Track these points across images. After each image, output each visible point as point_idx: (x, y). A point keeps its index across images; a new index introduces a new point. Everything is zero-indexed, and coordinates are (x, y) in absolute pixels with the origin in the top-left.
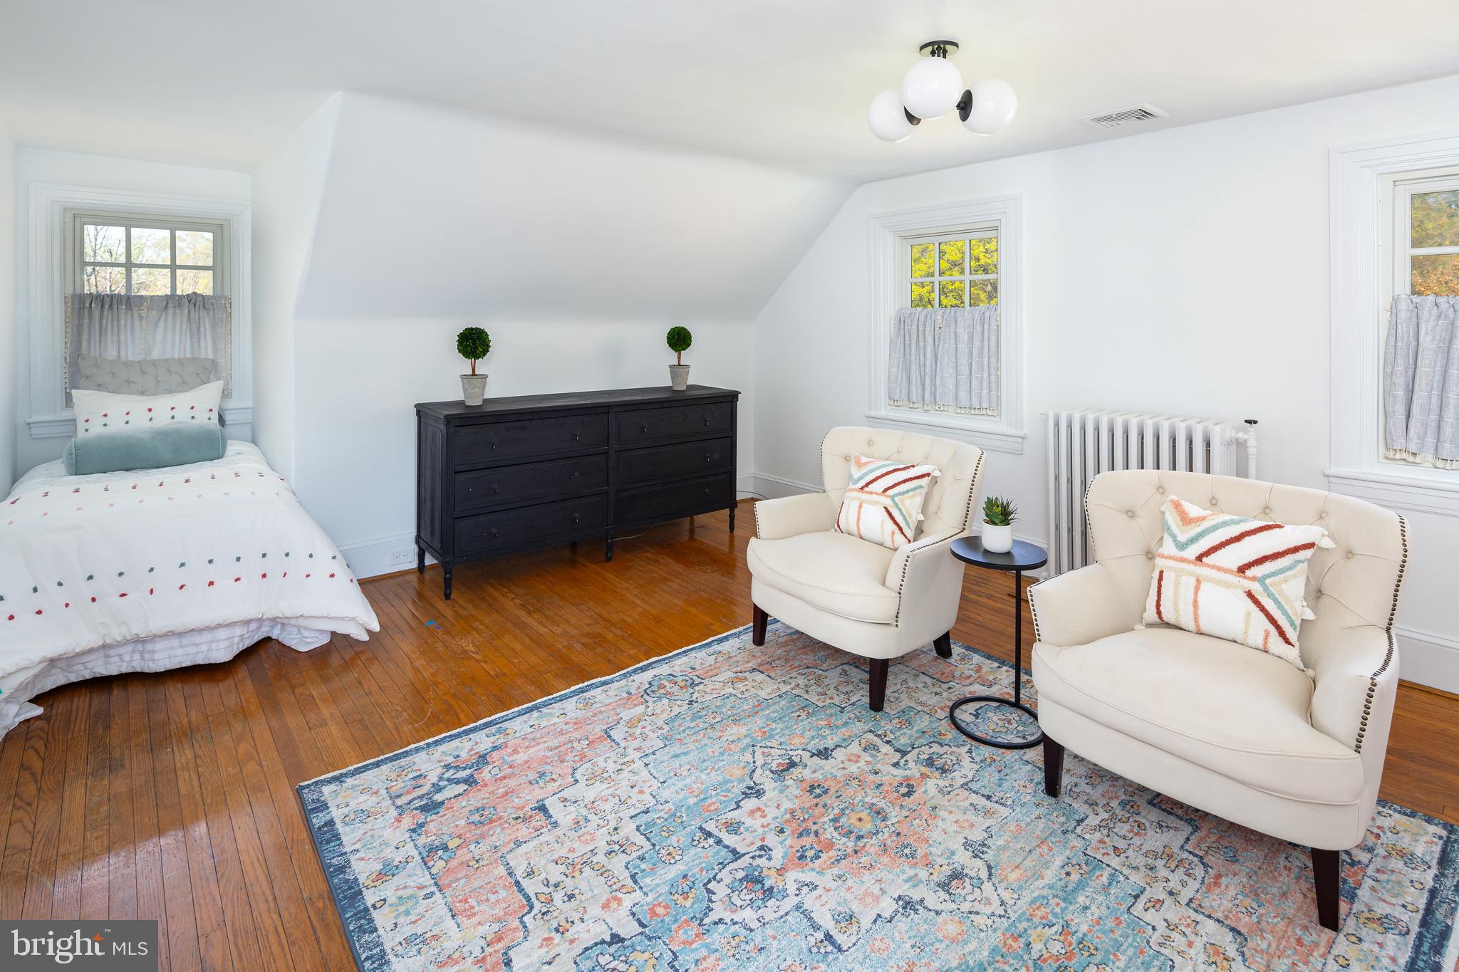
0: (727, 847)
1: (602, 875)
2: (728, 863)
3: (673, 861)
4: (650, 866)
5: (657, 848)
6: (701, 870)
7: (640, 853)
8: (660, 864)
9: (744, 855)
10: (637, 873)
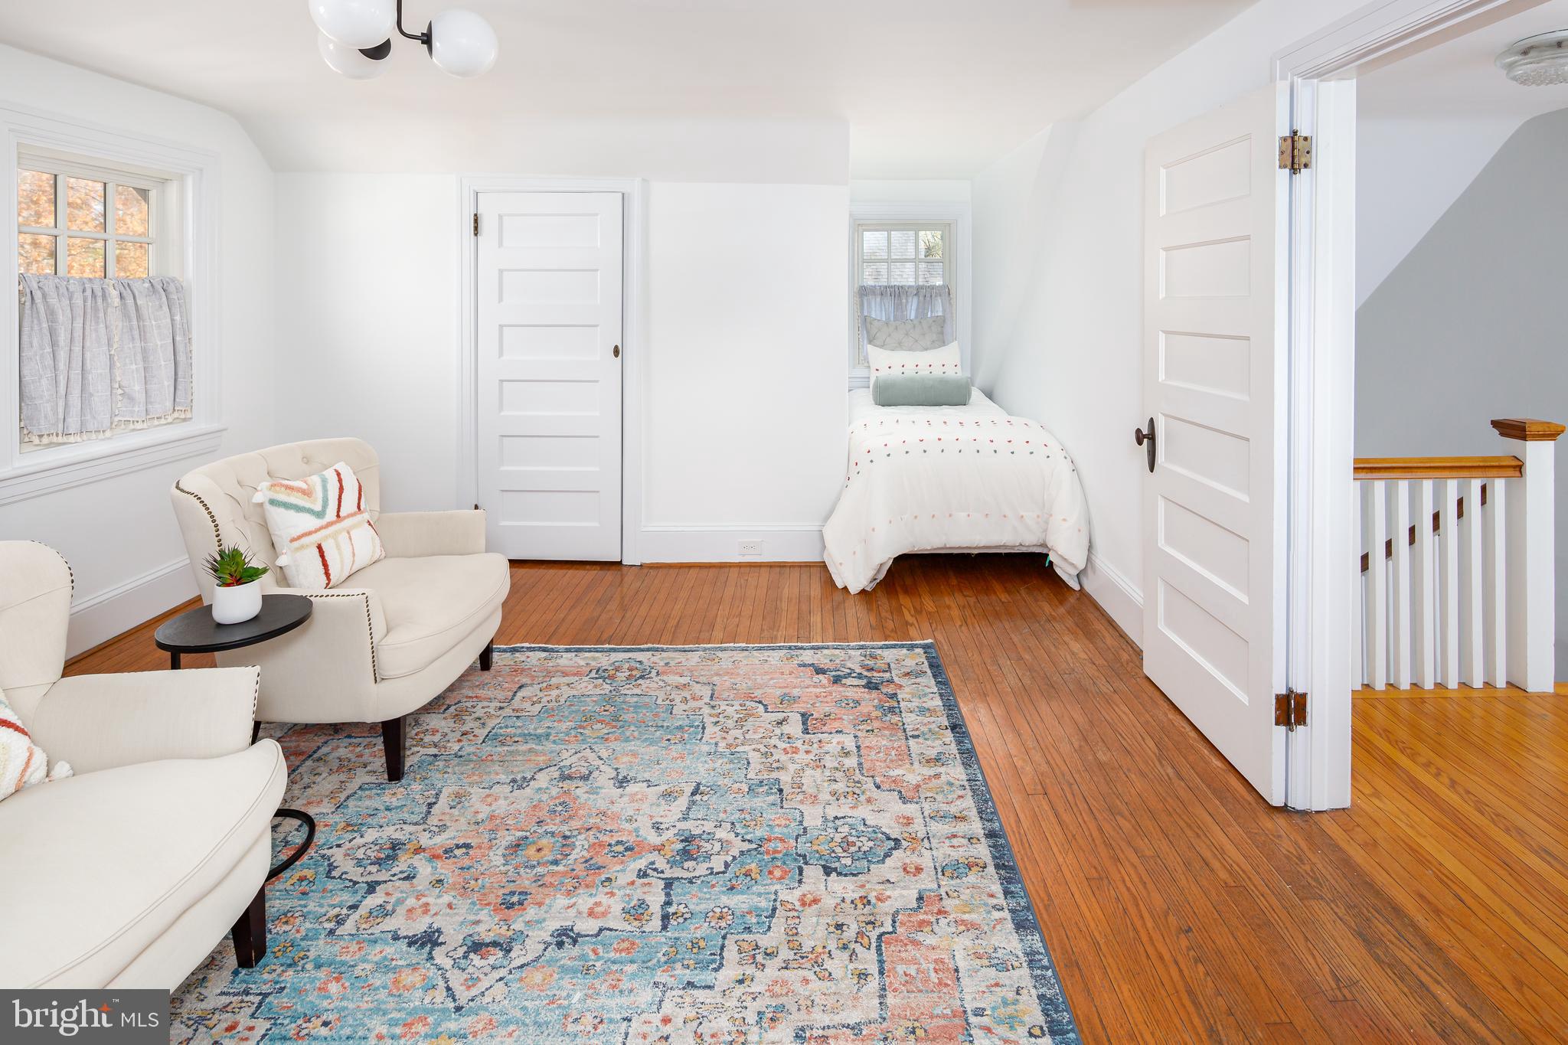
0: (668, 895)
1: (797, 934)
2: (685, 879)
3: (726, 910)
4: (748, 917)
5: (723, 932)
6: (713, 886)
7: (745, 936)
8: (738, 913)
9: (663, 879)
10: (766, 917)
